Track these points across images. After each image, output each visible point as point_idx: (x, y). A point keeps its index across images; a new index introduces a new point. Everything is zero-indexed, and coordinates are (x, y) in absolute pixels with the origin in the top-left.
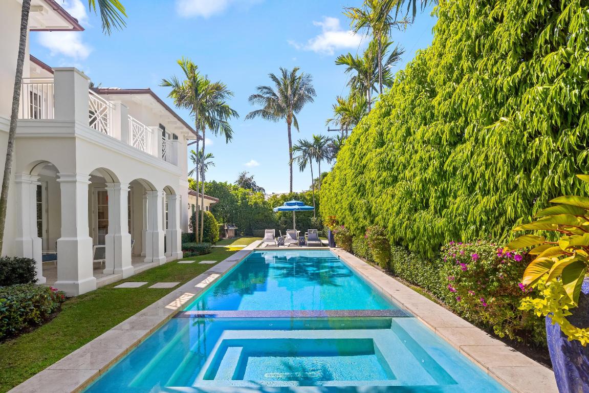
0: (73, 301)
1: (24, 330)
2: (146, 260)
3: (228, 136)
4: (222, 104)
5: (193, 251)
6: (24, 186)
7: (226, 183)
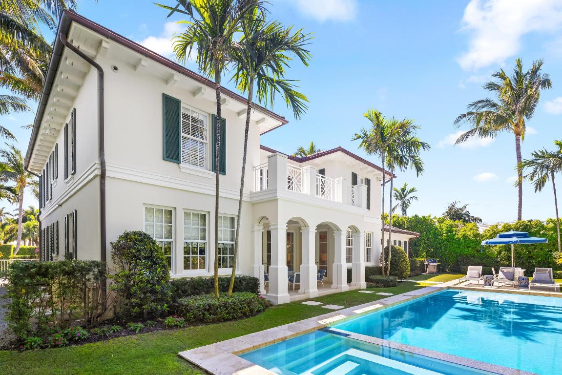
0: (273, 307)
1: (241, 318)
2: (333, 286)
3: (419, 169)
4: (410, 140)
5: (378, 283)
6: (256, 233)
7: (429, 216)
